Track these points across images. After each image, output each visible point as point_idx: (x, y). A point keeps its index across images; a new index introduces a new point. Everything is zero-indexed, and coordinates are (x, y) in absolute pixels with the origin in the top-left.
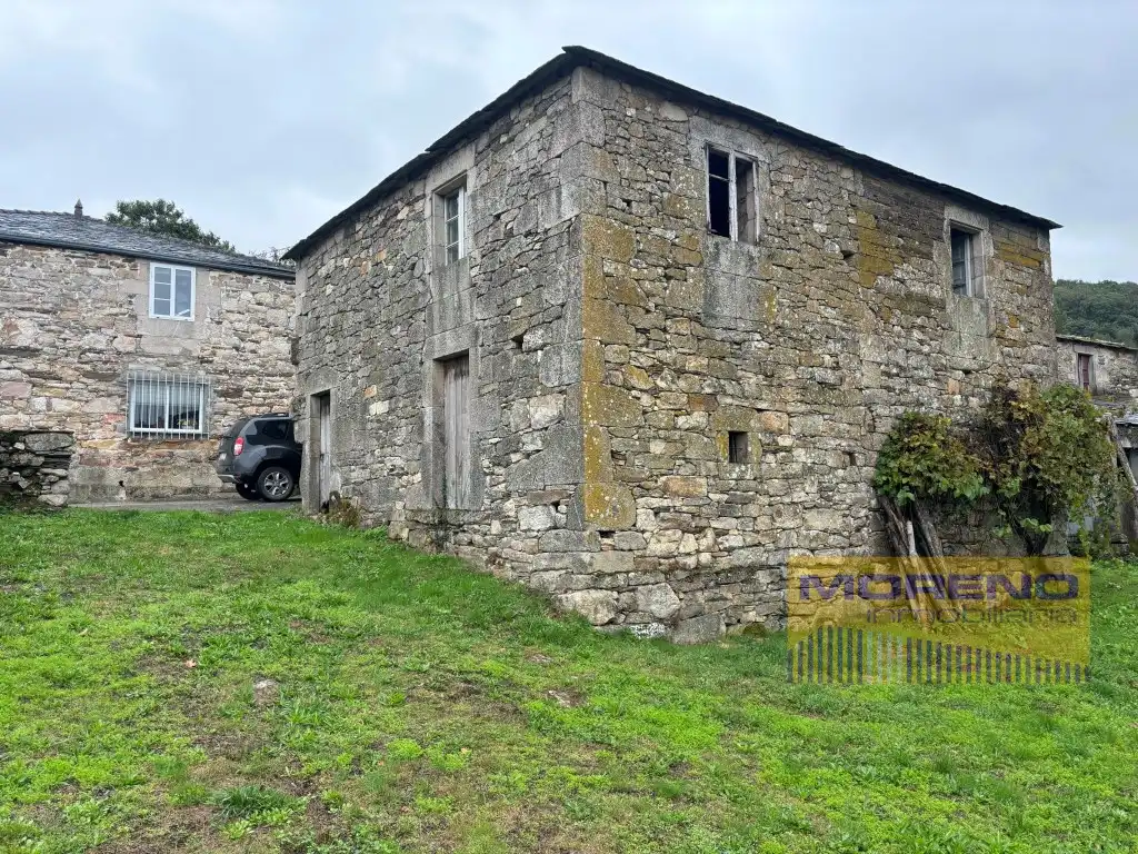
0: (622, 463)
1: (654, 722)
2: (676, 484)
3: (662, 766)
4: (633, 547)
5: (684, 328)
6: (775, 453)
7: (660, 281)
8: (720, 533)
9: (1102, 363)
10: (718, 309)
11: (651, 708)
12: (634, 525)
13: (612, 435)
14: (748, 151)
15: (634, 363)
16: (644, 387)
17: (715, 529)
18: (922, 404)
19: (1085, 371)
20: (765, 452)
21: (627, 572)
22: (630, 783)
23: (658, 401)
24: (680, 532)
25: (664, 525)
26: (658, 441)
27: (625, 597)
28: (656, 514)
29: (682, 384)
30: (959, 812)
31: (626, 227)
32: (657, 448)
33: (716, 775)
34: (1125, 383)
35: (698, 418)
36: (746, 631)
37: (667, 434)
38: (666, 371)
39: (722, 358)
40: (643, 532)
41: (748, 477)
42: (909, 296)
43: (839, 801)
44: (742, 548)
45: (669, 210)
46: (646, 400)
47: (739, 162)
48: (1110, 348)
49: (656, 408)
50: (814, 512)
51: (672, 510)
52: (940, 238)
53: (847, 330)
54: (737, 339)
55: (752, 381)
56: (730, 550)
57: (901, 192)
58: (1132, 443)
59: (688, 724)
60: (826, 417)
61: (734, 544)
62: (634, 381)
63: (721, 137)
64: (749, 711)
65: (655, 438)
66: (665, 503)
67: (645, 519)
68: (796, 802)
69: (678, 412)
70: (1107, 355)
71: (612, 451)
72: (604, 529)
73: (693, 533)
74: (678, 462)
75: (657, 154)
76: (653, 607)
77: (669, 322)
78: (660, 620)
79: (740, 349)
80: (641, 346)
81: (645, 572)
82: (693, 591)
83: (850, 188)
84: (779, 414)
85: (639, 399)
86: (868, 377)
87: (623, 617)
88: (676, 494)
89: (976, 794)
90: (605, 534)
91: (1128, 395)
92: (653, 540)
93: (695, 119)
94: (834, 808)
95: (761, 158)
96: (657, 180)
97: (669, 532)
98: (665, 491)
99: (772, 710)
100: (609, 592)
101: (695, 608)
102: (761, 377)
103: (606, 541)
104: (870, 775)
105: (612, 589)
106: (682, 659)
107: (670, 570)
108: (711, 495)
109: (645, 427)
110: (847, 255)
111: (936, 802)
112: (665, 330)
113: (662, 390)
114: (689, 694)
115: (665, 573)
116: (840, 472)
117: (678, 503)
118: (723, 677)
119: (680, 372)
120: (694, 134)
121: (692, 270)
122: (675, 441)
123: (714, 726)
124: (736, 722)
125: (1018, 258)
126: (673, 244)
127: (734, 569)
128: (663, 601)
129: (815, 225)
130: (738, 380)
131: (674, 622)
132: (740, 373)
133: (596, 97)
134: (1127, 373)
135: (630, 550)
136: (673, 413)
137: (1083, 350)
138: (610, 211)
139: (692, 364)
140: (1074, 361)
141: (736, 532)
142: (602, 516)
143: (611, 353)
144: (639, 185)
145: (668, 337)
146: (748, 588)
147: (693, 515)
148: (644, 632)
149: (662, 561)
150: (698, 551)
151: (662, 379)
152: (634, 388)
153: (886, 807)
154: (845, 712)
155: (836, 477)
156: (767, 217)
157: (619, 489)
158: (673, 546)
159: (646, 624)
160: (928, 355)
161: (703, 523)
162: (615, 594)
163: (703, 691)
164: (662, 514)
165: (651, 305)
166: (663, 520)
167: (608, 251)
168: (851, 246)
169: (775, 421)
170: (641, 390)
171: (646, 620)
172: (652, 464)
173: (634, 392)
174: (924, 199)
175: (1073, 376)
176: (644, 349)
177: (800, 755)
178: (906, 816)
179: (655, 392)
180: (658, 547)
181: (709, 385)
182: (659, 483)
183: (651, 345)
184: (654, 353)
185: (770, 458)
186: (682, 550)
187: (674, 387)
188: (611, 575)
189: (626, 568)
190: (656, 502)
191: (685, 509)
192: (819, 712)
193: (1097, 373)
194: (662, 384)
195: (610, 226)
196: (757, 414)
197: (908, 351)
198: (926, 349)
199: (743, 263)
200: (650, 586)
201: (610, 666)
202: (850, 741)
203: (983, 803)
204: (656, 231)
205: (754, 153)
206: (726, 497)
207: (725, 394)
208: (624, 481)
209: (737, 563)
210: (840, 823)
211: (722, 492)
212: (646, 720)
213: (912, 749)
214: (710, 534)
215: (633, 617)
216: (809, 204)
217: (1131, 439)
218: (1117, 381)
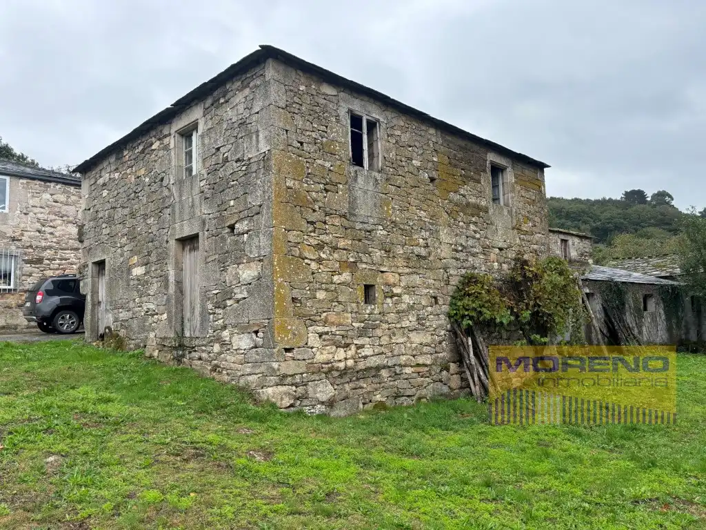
0: (299, 305)
1: (317, 468)
2: (332, 318)
3: (321, 495)
4: (306, 358)
5: (337, 221)
6: (391, 297)
7: (322, 192)
8: (359, 347)
9: (573, 244)
10: (357, 210)
11: (315, 459)
12: (306, 344)
13: (293, 288)
14: (374, 115)
15: (306, 243)
16: (313, 258)
17: (356, 344)
18: (476, 268)
19: (565, 249)
20: (386, 297)
21: (302, 374)
22: (301, 508)
23: (321, 266)
24: (335, 347)
25: (325, 343)
26: (321, 292)
27: (300, 390)
28: (320, 336)
29: (336, 256)
30: (497, 510)
31: (300, 158)
32: (321, 295)
33: (354, 498)
34: (586, 256)
35: (346, 276)
36: (375, 407)
37: (327, 286)
38: (326, 248)
39: (360, 240)
40: (312, 348)
41: (376, 312)
42: (468, 204)
43: (428, 509)
44: (373, 355)
45: (326, 149)
46: (314, 265)
47: (369, 122)
48: (577, 236)
49: (320, 271)
50: (414, 333)
51: (330, 334)
52: (484, 171)
53: (432, 224)
54: (369, 228)
55: (378, 254)
56: (366, 357)
57: (463, 143)
58: (590, 290)
59: (338, 468)
60: (421, 275)
61: (368, 354)
62: (306, 254)
63: (358, 106)
64: (376, 457)
65: (319, 289)
66: (326, 329)
67: (313, 340)
68: (403, 511)
69: (333, 273)
70: (577, 240)
71: (293, 298)
72: (287, 347)
73: (343, 348)
74: (334, 304)
75: (319, 114)
76: (318, 395)
77: (327, 218)
78: (323, 403)
79: (370, 235)
80: (311, 232)
81: (313, 373)
82: (343, 384)
83: (434, 140)
84: (394, 274)
85: (309, 265)
86: (445, 252)
87: (299, 402)
88: (333, 324)
89: (506, 498)
90: (287, 350)
91: (588, 263)
92: (318, 353)
93: (342, 94)
94: (425, 513)
95: (382, 120)
96: (319, 130)
97: (328, 348)
98: (325, 322)
99: (389, 456)
100: (290, 387)
101: (344, 394)
102: (383, 252)
103: (288, 354)
104: (446, 491)
105: (292, 385)
106: (335, 426)
107: (329, 371)
108: (354, 324)
109: (314, 282)
110: (432, 180)
111: (483, 505)
112: (325, 223)
113: (324, 259)
114: (339, 448)
115: (326, 373)
116: (429, 309)
117: (334, 329)
118: (360, 437)
119: (335, 248)
120: (342, 104)
121: (341, 186)
122: (332, 291)
123: (354, 468)
124: (367, 464)
125: (528, 184)
126: (330, 170)
127: (368, 369)
128: (324, 391)
129: (414, 162)
130: (369, 254)
131: (331, 404)
132: (370, 249)
133: (280, 77)
134: (587, 250)
135: (304, 360)
136: (331, 273)
138: (290, 148)
139: (342, 244)
140: (559, 243)
141: (369, 346)
142: (286, 339)
143: (292, 236)
144: (308, 133)
145: (327, 227)
146: (376, 380)
147: (343, 336)
148: (312, 411)
149: (323, 365)
150: (346, 359)
151: (324, 253)
152: (307, 258)
153: (456, 510)
154: (432, 454)
155: (427, 311)
156: (386, 156)
157: (297, 322)
158: (331, 356)
159: (313, 406)
160: (478, 239)
161: (348, 341)
162: (294, 388)
163: (348, 446)
164: (324, 336)
165: (317, 207)
166: (324, 340)
167: (289, 173)
168: (435, 174)
169: (391, 278)
170: (311, 260)
171: (313, 403)
172: (317, 305)
173: (306, 261)
174: (476, 147)
175: (558, 252)
176: (312, 234)
177: (406, 483)
178: (466, 515)
179: (319, 261)
180: (320, 357)
181: (352, 257)
182: (322, 317)
183: (317, 232)
184: (318, 237)
185: (389, 300)
186: (336, 358)
187: (331, 258)
188: (290, 376)
189: (301, 371)
190: (320, 329)
191: (338, 333)
192: (418, 455)
193: (571, 250)
194: (323, 256)
195: (290, 158)
196: (380, 274)
197: (467, 237)
198: (478, 236)
199: (371, 184)
200: (316, 382)
201: (290, 433)
202: (435, 471)
203: (510, 504)
204: (319, 162)
205: (378, 117)
206: (363, 325)
207: (362, 262)
208: (300, 316)
209: (368, 365)
210: (428, 523)
211: (360, 322)
212: (312, 467)
213: (470, 474)
214: (353, 347)
215: (306, 402)
216: (410, 149)
217: (589, 288)
218: (582, 255)
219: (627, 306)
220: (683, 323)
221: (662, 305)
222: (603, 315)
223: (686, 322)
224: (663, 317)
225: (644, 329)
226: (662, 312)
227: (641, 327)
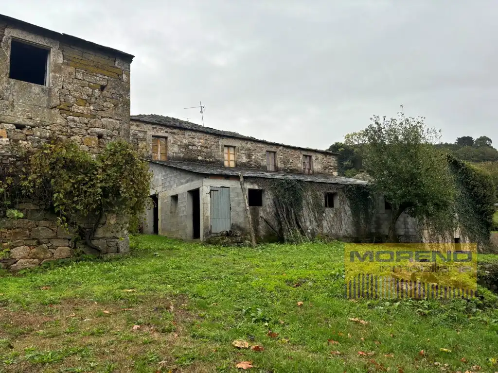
9: (317, 159)
34: (330, 169)
48: (321, 153)
70: (320, 156)
125: (92, 69)
134: (332, 164)
137: (305, 153)
140: (301, 158)
175: (300, 165)
193: (314, 164)
217: (258, 184)
218: (325, 168)
219: (304, 202)
220: (374, 219)
221: (348, 202)
222: (274, 209)
223: (378, 218)
224: (349, 213)
225: (325, 223)
226: (347, 208)
227: (321, 221)
